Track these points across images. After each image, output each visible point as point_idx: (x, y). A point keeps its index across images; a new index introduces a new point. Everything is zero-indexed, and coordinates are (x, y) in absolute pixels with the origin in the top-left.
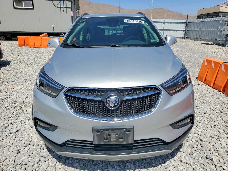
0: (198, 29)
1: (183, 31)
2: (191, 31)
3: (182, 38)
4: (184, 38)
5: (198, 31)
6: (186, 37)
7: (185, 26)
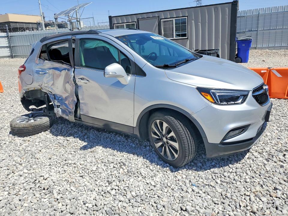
0: (29, 44)
1: (7, 47)
2: (18, 47)
3: (9, 57)
4: (12, 57)
5: (29, 47)
6: (13, 55)
7: (7, 40)
